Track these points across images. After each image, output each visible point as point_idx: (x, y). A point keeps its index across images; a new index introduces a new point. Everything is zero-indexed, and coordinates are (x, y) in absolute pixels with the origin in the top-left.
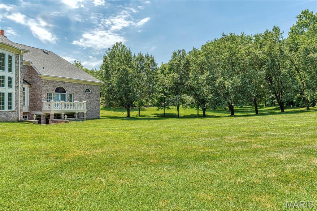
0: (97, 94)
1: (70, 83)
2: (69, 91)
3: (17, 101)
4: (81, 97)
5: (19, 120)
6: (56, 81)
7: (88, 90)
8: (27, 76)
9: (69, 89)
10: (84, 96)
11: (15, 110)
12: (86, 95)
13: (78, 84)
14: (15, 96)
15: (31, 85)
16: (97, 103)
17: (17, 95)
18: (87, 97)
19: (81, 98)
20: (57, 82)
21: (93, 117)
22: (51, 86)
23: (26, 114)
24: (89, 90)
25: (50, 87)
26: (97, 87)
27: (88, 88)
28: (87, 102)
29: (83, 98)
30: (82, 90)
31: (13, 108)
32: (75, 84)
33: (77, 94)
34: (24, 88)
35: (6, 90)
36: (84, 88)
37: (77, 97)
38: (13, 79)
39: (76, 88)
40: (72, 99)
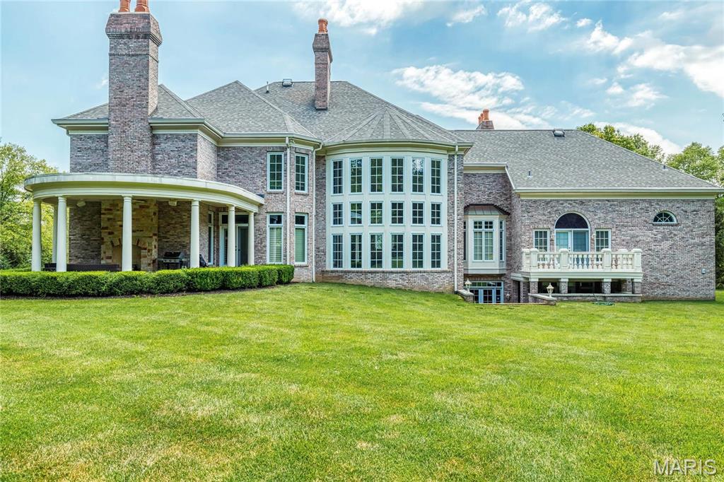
0: (701, 226)
1: (599, 200)
2: (597, 221)
3: (451, 250)
4: (637, 236)
5: (456, 290)
6: (557, 201)
7: (663, 217)
8: (501, 196)
9: (596, 217)
10: (649, 233)
11: (447, 269)
12: (654, 231)
14: (449, 241)
15: (509, 214)
16: (701, 252)
17: (451, 239)
18: (659, 236)
19: (638, 239)
20: (561, 202)
21: (684, 295)
22: (544, 214)
23: (499, 279)
24: (667, 215)
25: (540, 217)
26: (698, 204)
27: (664, 208)
28: (662, 249)
29: (644, 238)
30: (640, 217)
31: (444, 266)
32: (615, 203)
33: (622, 230)
34: (491, 223)
35: (427, 230)
36: (647, 211)
37: (623, 238)
38: (442, 207)
39: (620, 213)
40: (607, 244)
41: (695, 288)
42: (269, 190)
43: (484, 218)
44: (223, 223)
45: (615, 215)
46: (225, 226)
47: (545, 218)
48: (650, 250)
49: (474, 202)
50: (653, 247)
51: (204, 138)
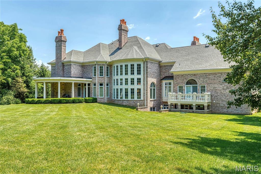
1: (201, 74)
2: (200, 82)
3: (144, 93)
4: (216, 87)
6: (186, 75)
9: (200, 80)
10: (221, 86)
12: (223, 85)
13: (211, 73)
18: (225, 87)
19: (216, 89)
22: (181, 80)
25: (180, 81)
28: (226, 93)
29: (219, 88)
30: (217, 80)
31: (142, 98)
32: (207, 74)
33: (210, 85)
34: (171, 83)
35: (136, 87)
36: (220, 77)
37: (210, 88)
38: (141, 79)
39: (209, 79)
40: (205, 91)
41: (241, 109)
42: (93, 76)
43: (168, 81)
44: (84, 86)
45: (207, 79)
46: (85, 87)
47: (182, 81)
48: (222, 93)
49: (167, 75)
50: (223, 92)
51: (75, 65)
